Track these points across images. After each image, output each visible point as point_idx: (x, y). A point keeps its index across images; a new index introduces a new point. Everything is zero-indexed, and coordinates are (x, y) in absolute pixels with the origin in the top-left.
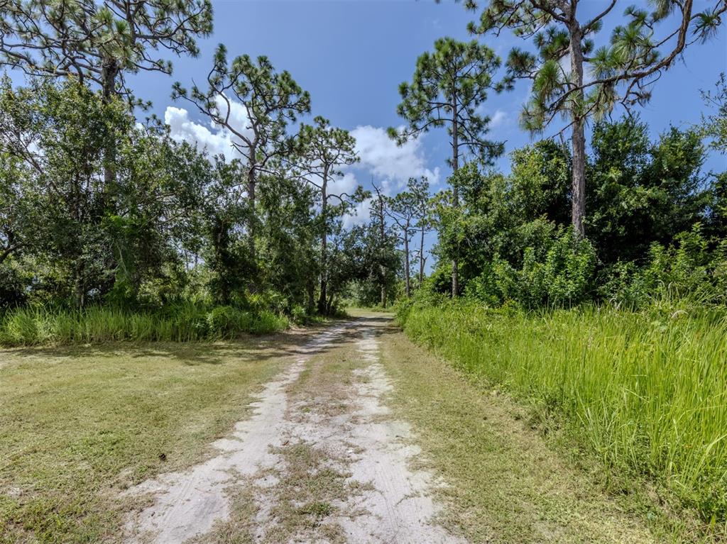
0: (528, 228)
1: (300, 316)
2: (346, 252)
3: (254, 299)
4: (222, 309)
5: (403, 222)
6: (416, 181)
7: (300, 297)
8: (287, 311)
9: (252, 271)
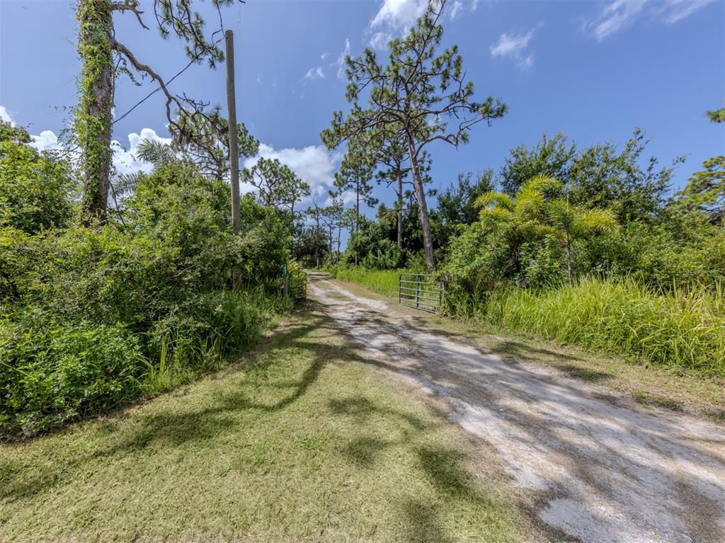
0: (382, 242)
5: (329, 222)
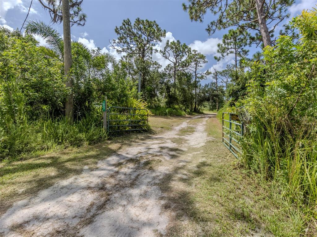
1: (188, 112)
2: (203, 93)
3: (176, 106)
4: (170, 109)
6: (229, 66)
7: (188, 107)
8: (185, 110)
9: (176, 99)
